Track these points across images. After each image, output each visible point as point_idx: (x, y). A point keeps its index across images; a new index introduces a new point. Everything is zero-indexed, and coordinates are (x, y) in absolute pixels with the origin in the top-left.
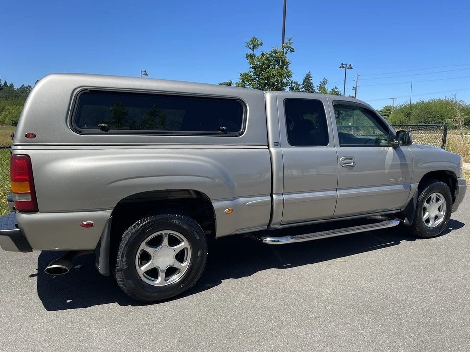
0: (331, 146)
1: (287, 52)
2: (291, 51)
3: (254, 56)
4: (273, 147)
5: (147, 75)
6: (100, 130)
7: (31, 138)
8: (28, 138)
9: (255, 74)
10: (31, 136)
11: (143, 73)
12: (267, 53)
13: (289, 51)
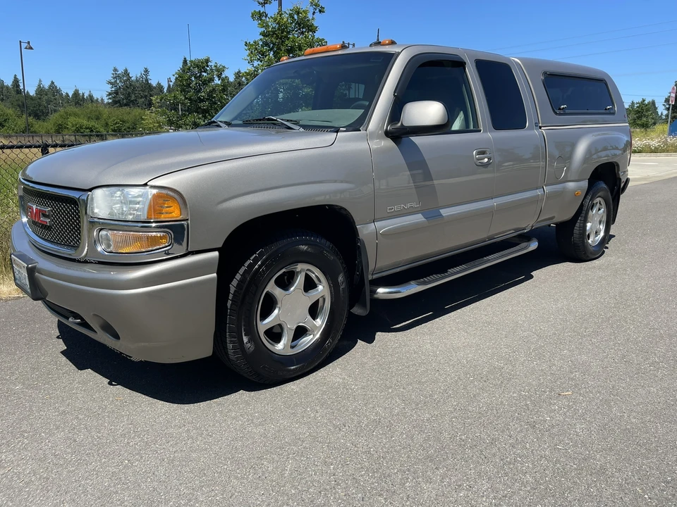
1: (314, 12)
2: (320, 11)
3: (266, 16)
5: (31, 48)
9: (266, 44)
11: (24, 45)
12: (285, 12)
13: (318, 10)
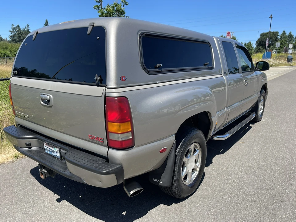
0: (240, 73)
4: (224, 75)
6: (157, 69)
7: (124, 80)
8: (122, 80)
10: (124, 78)
13: (125, 4)
